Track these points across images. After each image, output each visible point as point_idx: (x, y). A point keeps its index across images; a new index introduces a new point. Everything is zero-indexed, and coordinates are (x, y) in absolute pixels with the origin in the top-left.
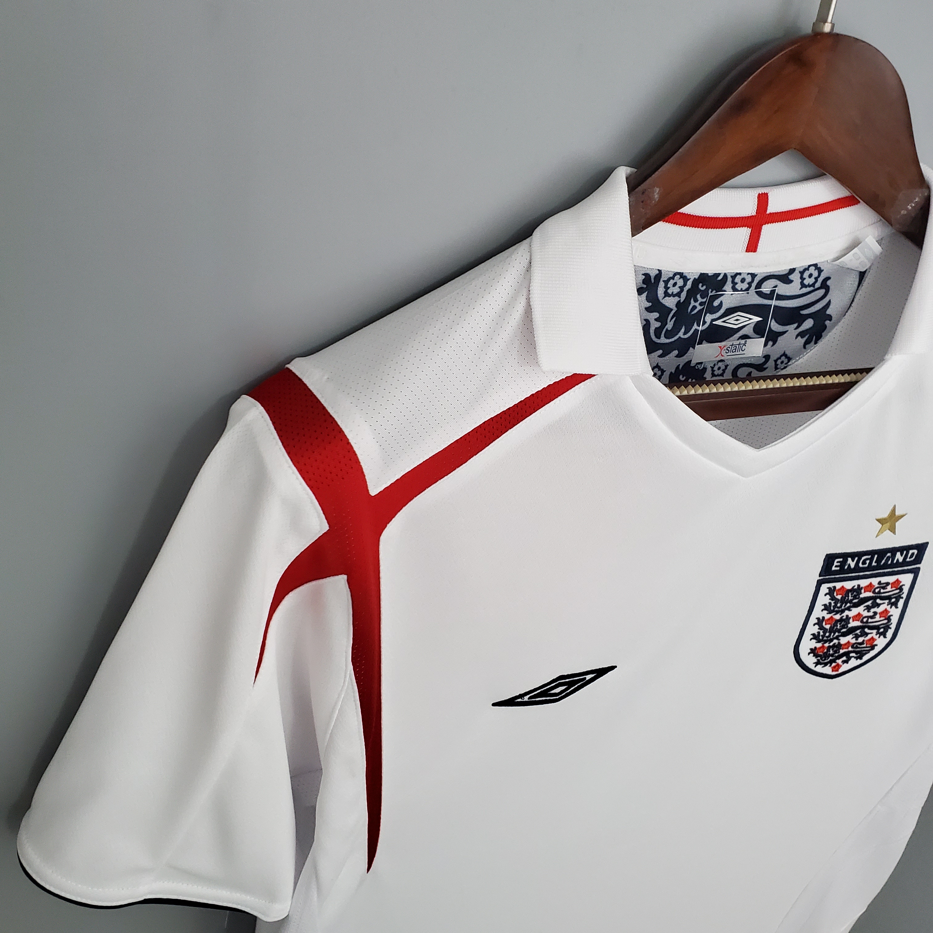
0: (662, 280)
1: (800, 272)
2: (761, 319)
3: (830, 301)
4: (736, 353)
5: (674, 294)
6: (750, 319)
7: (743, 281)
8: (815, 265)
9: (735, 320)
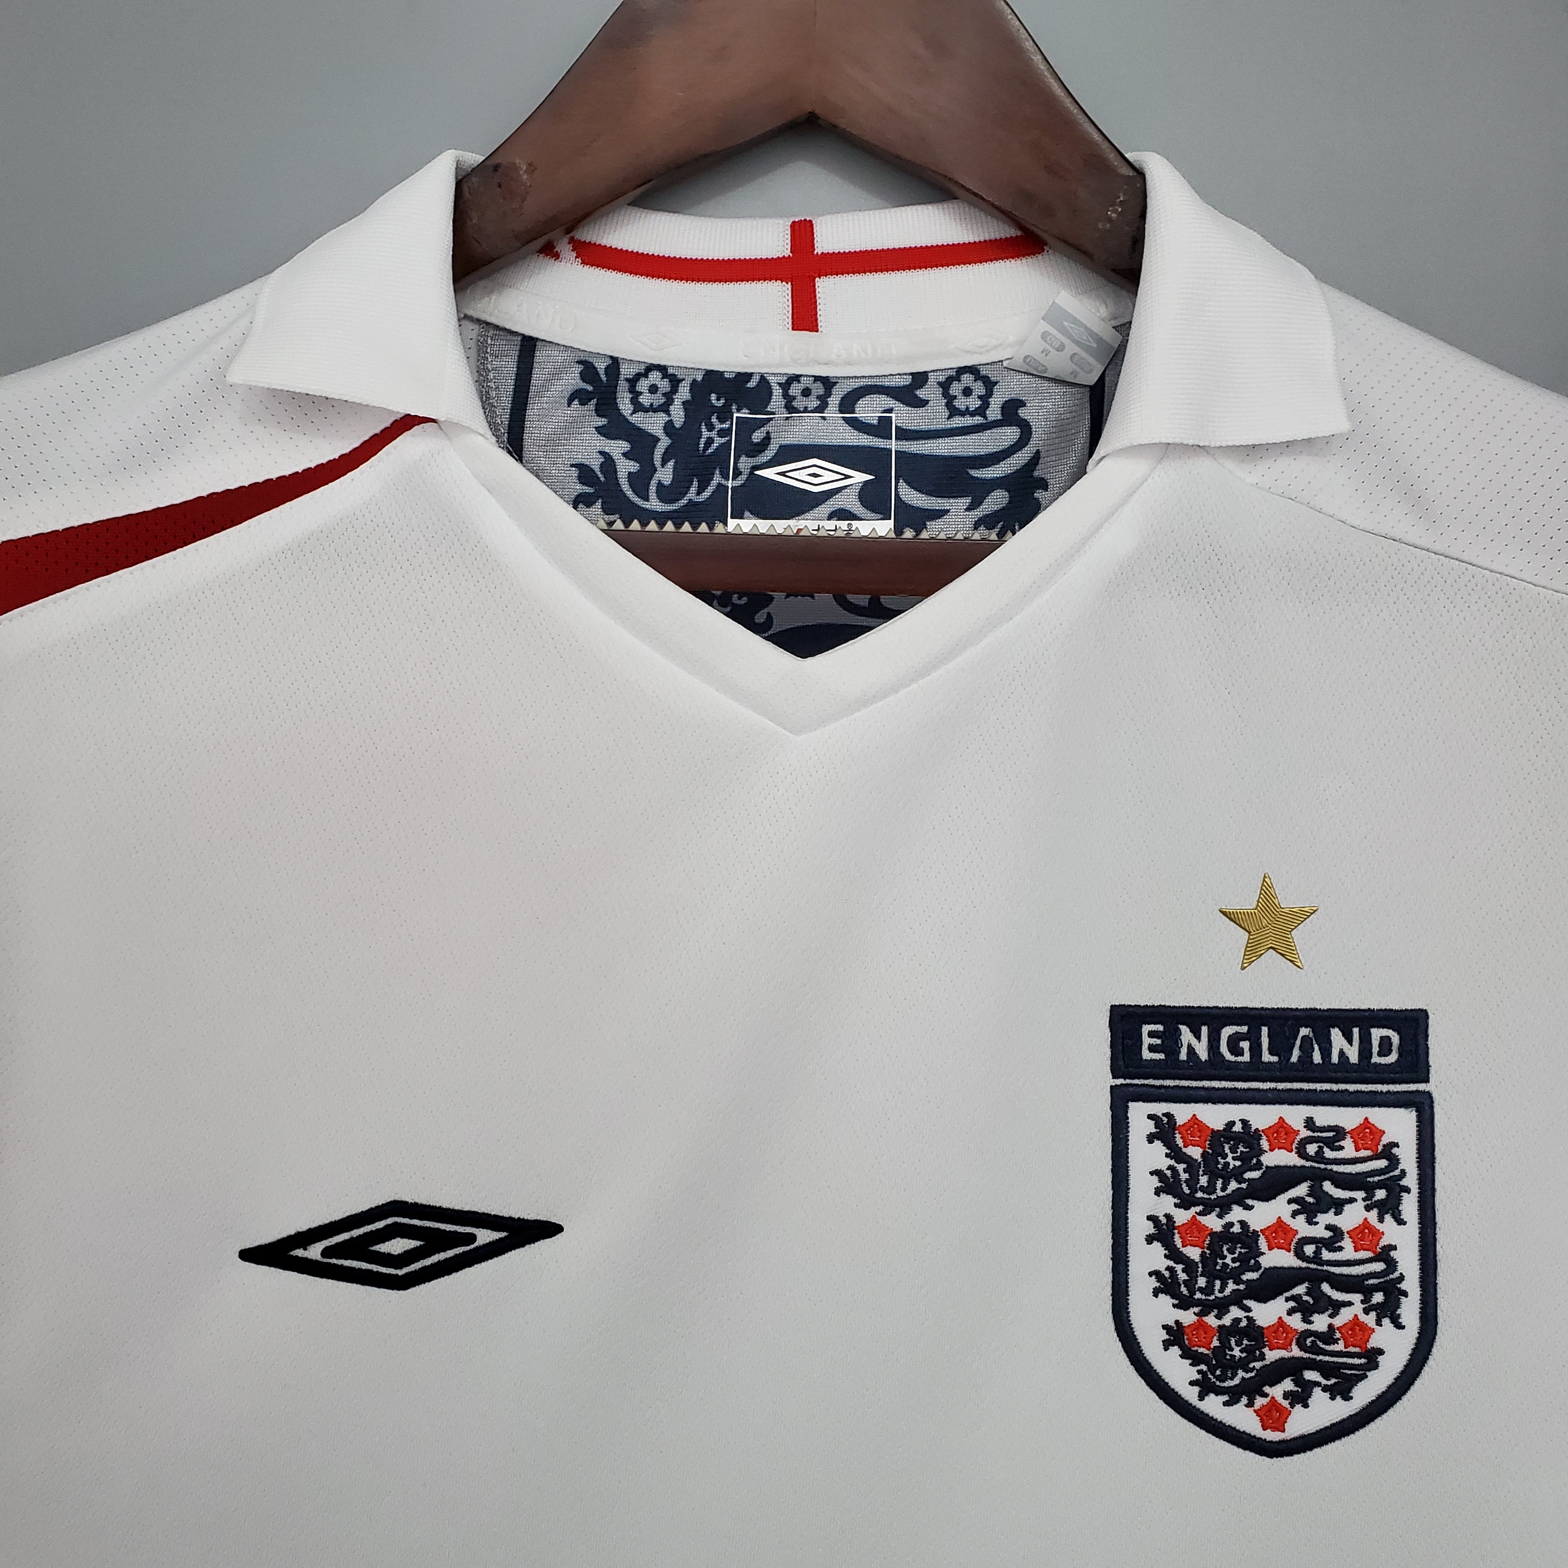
0: (622, 377)
1: (939, 383)
2: (873, 477)
3: (1037, 455)
5: (654, 406)
6: (847, 477)
7: (806, 393)
8: (972, 370)
9: (809, 475)
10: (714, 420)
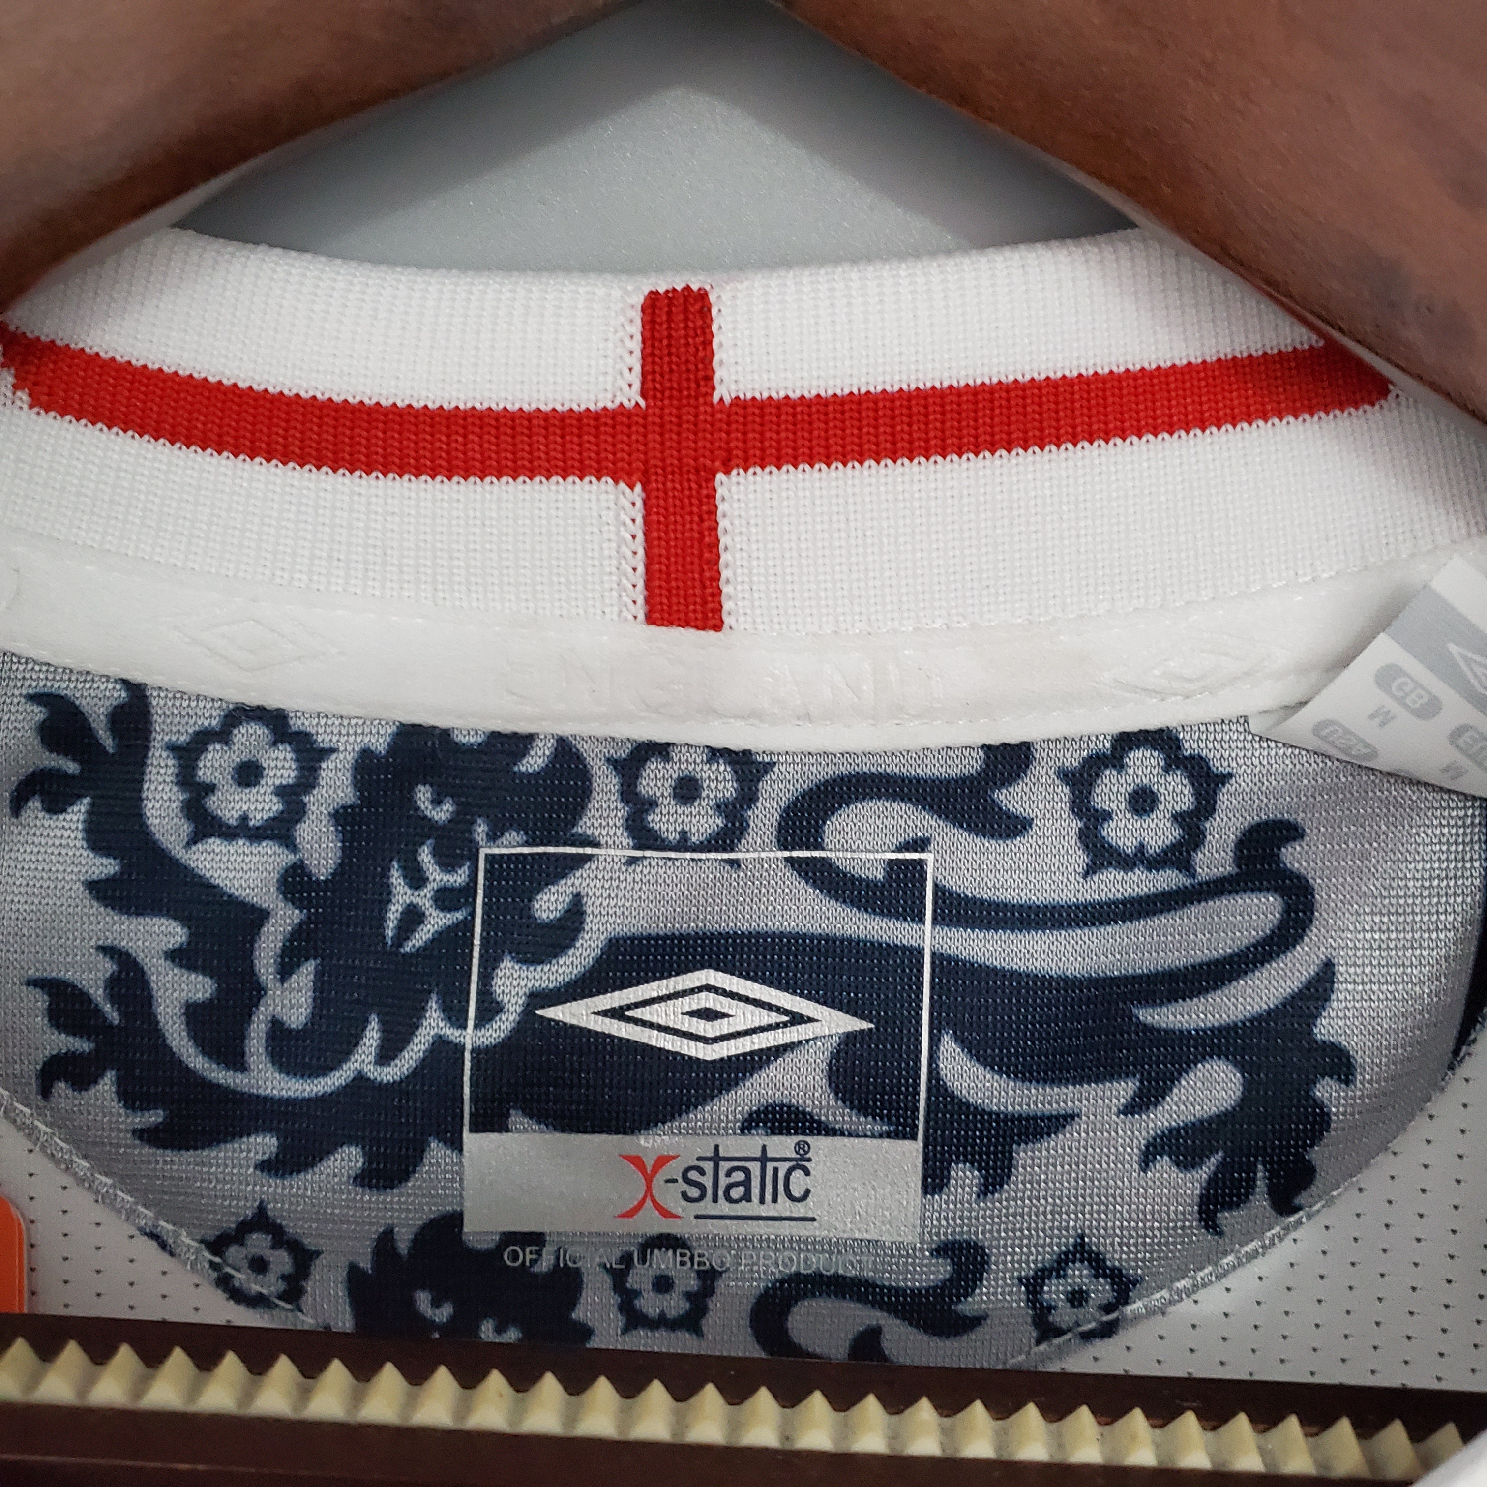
0: (156, 738)
1: (1065, 775)
3: (1327, 970)
4: (754, 1208)
5: (251, 823)
6: (797, 1019)
8: (1161, 741)
9: (692, 1014)
10: (425, 856)
